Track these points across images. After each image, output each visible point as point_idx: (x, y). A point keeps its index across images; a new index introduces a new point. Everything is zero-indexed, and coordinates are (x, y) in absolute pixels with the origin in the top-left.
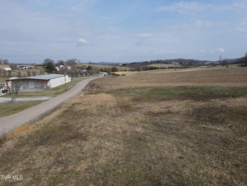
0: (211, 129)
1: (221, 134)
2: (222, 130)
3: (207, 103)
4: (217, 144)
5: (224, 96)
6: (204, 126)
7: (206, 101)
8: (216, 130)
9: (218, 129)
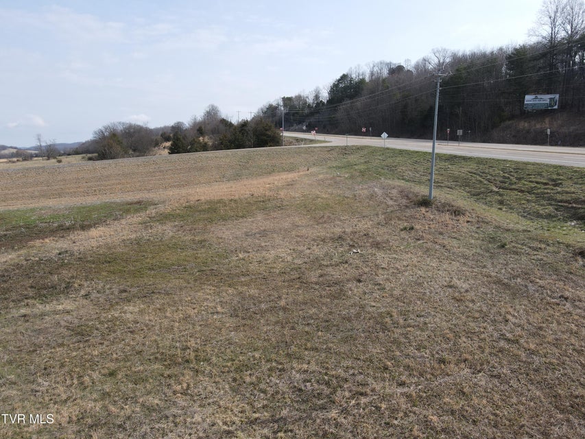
0: (42, 315)
1: (69, 318)
2: (69, 308)
3: (22, 252)
4: (62, 345)
5: (62, 230)
6: (23, 311)
7: (19, 249)
8: (56, 312)
9: (60, 307)
